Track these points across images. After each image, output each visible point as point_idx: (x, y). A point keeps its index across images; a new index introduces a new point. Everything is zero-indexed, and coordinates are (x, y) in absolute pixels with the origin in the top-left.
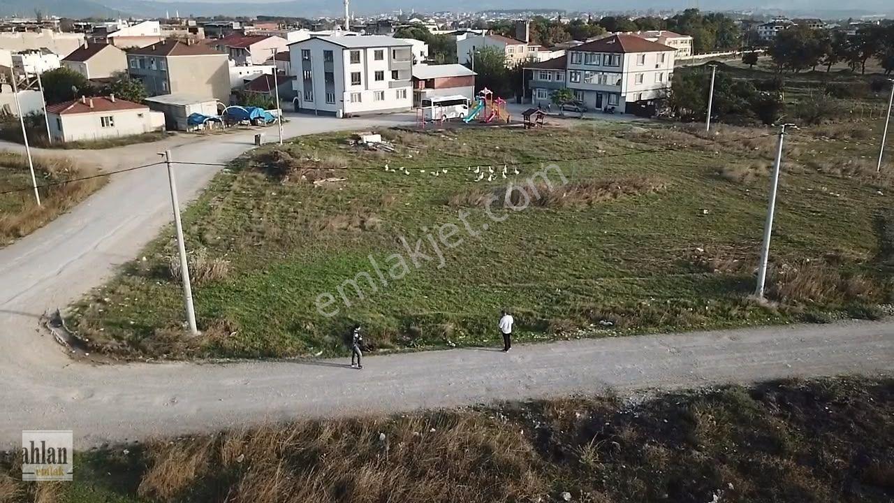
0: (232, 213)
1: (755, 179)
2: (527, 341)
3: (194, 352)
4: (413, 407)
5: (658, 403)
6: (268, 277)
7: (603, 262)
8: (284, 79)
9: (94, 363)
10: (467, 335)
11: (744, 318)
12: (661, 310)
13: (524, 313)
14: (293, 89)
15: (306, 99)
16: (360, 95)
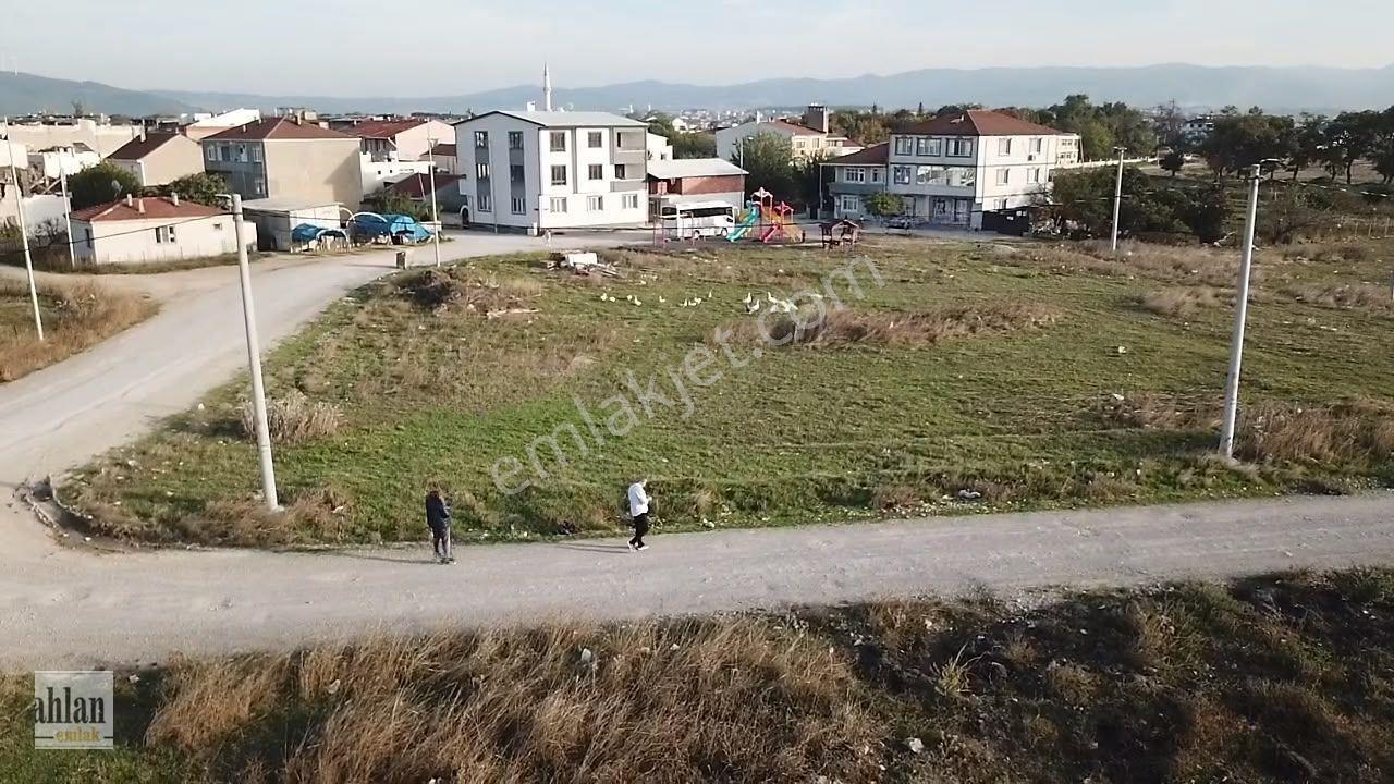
0: (351, 351)
1: (1197, 310)
2: (836, 520)
3: (264, 539)
4: (641, 614)
5: (1070, 607)
6: (402, 433)
7: (958, 416)
8: (446, 180)
9: (98, 552)
10: (733, 512)
11: (1203, 486)
12: (1061, 475)
13: (830, 480)
14: (461, 193)
15: (482, 207)
16: (565, 200)
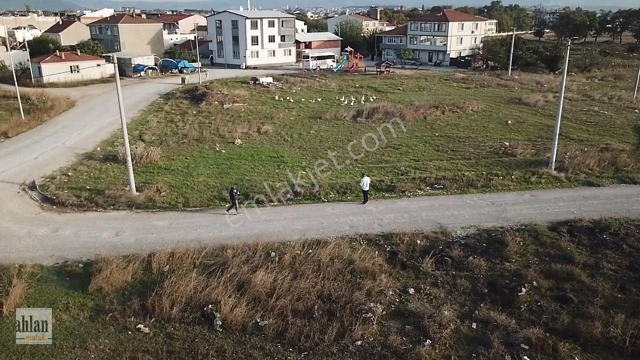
0: (164, 124)
1: (545, 104)
2: (380, 198)
3: (132, 205)
4: (296, 238)
5: (479, 234)
6: (189, 161)
7: (435, 152)
8: (203, 43)
9: (60, 212)
10: (335, 195)
11: (540, 183)
12: (479, 178)
13: (377, 181)
14: (210, 49)
15: (219, 56)
16: (257, 52)
